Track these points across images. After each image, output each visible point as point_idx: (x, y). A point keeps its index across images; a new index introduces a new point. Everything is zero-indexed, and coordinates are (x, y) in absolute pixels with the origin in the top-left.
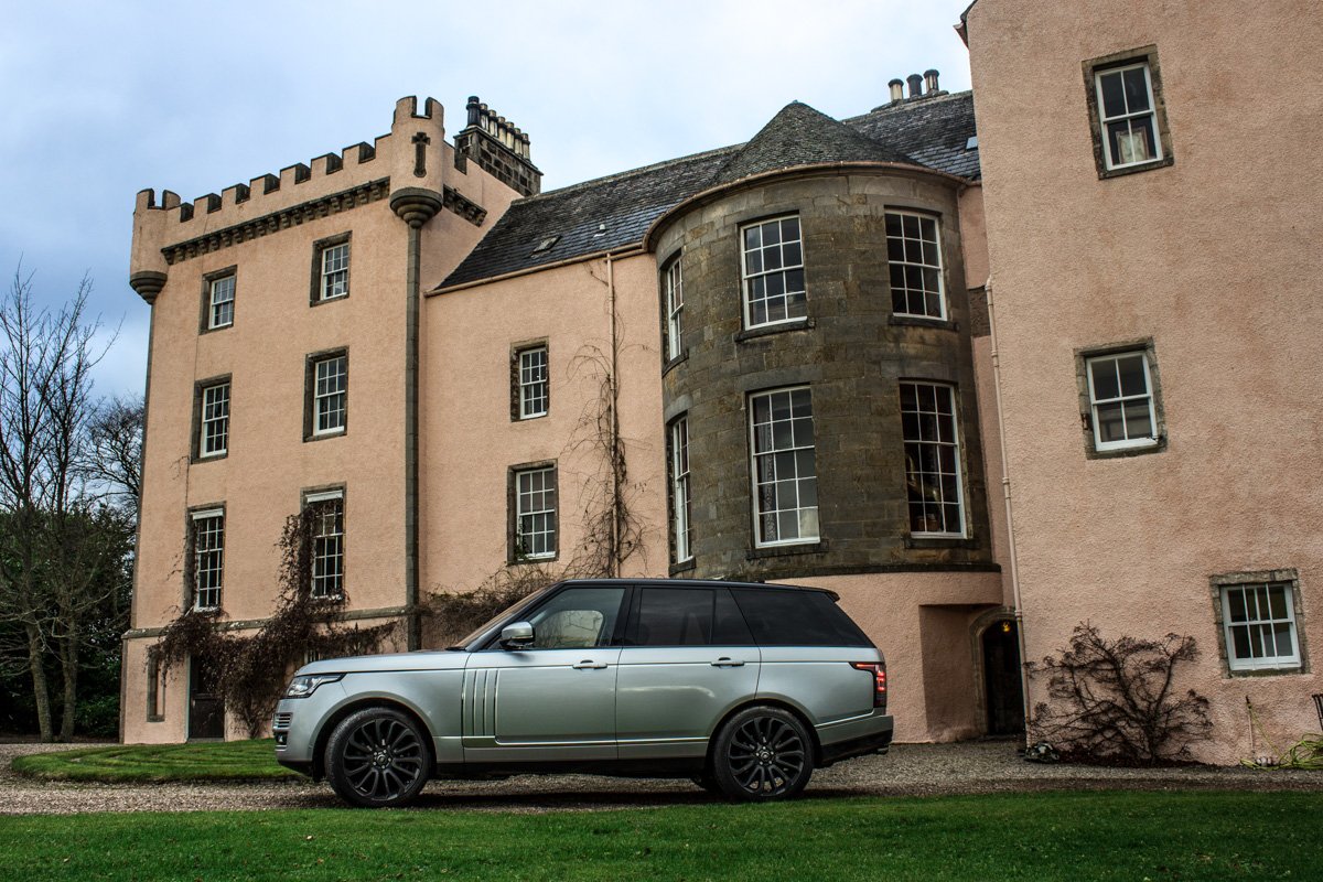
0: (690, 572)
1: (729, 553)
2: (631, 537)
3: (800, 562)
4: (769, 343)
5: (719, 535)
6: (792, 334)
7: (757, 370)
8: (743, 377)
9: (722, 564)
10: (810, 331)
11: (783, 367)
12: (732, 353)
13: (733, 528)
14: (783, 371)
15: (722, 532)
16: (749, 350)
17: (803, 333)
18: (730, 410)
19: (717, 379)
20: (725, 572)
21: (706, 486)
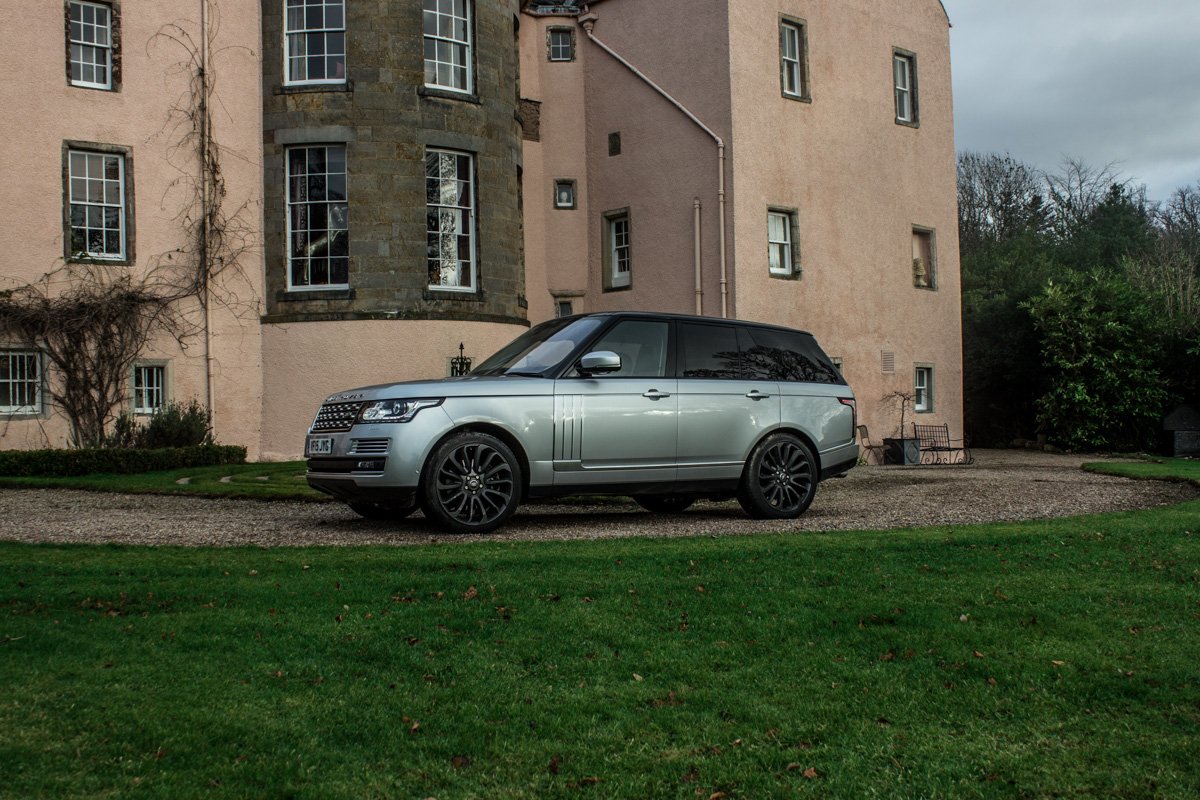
0: (345, 303)
1: (404, 292)
2: (225, 254)
3: (468, 307)
4: (449, 107)
5: (393, 272)
6: (467, 105)
7: (438, 128)
8: (425, 131)
9: (395, 300)
10: (479, 107)
11: (460, 132)
12: (414, 104)
13: (409, 268)
14: (460, 136)
15: (396, 270)
16: (431, 107)
17: (473, 106)
18: (410, 158)
19: (396, 124)
20: (398, 308)
21: (375, 223)
